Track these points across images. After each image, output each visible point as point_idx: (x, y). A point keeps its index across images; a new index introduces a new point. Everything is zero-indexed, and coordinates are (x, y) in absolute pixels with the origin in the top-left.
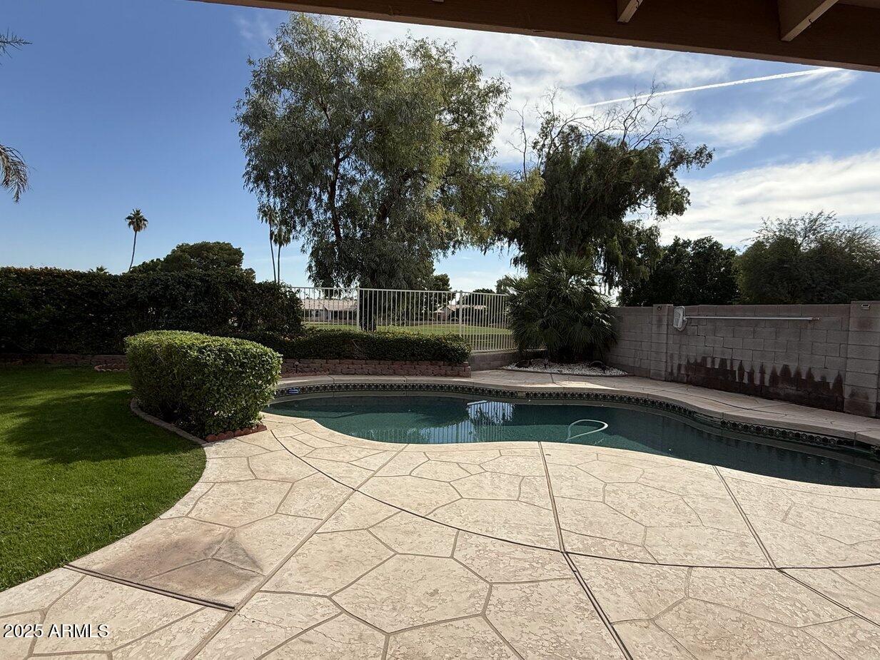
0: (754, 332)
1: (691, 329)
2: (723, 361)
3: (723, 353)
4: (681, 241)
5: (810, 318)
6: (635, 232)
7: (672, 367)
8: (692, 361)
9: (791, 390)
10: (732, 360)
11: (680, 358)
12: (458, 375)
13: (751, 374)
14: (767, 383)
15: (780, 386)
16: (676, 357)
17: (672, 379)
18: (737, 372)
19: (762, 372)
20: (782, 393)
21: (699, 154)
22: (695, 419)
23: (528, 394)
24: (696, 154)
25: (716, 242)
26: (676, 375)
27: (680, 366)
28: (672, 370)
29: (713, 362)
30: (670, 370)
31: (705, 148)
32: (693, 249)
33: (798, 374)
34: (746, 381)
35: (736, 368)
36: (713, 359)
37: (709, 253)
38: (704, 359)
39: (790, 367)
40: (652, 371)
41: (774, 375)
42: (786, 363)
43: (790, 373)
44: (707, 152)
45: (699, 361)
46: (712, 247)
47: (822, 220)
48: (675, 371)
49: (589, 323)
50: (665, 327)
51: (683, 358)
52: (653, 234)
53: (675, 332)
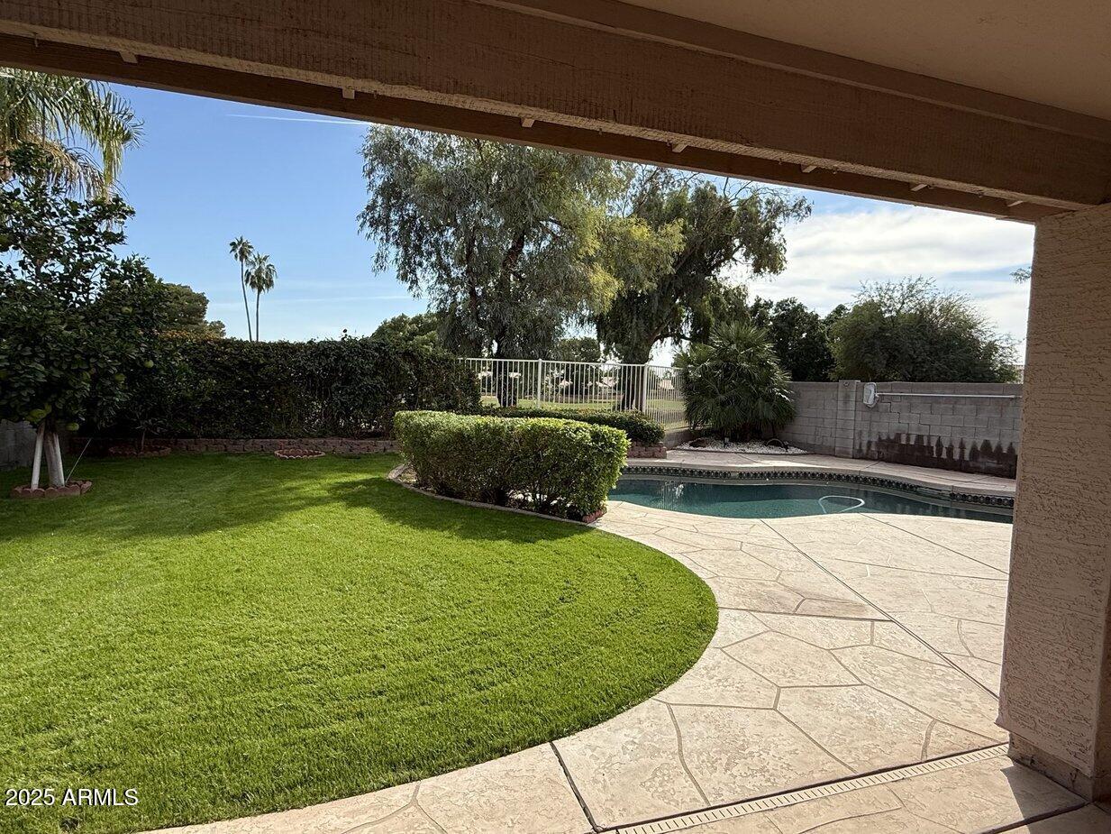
0: (953, 409)
1: (884, 405)
2: (919, 438)
3: (919, 429)
4: (762, 302)
5: (1013, 396)
6: (722, 290)
7: (861, 444)
8: (884, 438)
9: (993, 464)
10: (929, 437)
11: (870, 433)
12: (654, 456)
13: (950, 450)
14: (967, 457)
15: (980, 460)
16: (865, 434)
17: (861, 456)
18: (935, 448)
19: (962, 447)
20: (983, 467)
21: (797, 207)
22: (918, 494)
23: (741, 474)
24: (795, 206)
25: (800, 305)
26: (865, 452)
27: (869, 443)
28: (860, 447)
29: (908, 439)
30: (858, 447)
31: (804, 200)
32: (776, 311)
33: (999, 448)
34: (944, 456)
35: (934, 444)
36: (908, 435)
37: (792, 316)
38: (898, 436)
39: (992, 442)
40: (837, 449)
41: (974, 449)
42: (987, 439)
43: (991, 448)
44: (806, 205)
45: (892, 438)
46: (795, 309)
47: (920, 287)
48: (864, 448)
49: (769, 398)
50: (852, 405)
51: (874, 435)
52: (740, 294)
53: (864, 409)
